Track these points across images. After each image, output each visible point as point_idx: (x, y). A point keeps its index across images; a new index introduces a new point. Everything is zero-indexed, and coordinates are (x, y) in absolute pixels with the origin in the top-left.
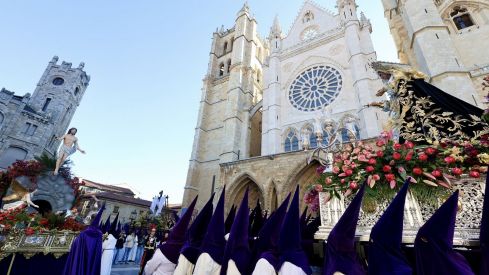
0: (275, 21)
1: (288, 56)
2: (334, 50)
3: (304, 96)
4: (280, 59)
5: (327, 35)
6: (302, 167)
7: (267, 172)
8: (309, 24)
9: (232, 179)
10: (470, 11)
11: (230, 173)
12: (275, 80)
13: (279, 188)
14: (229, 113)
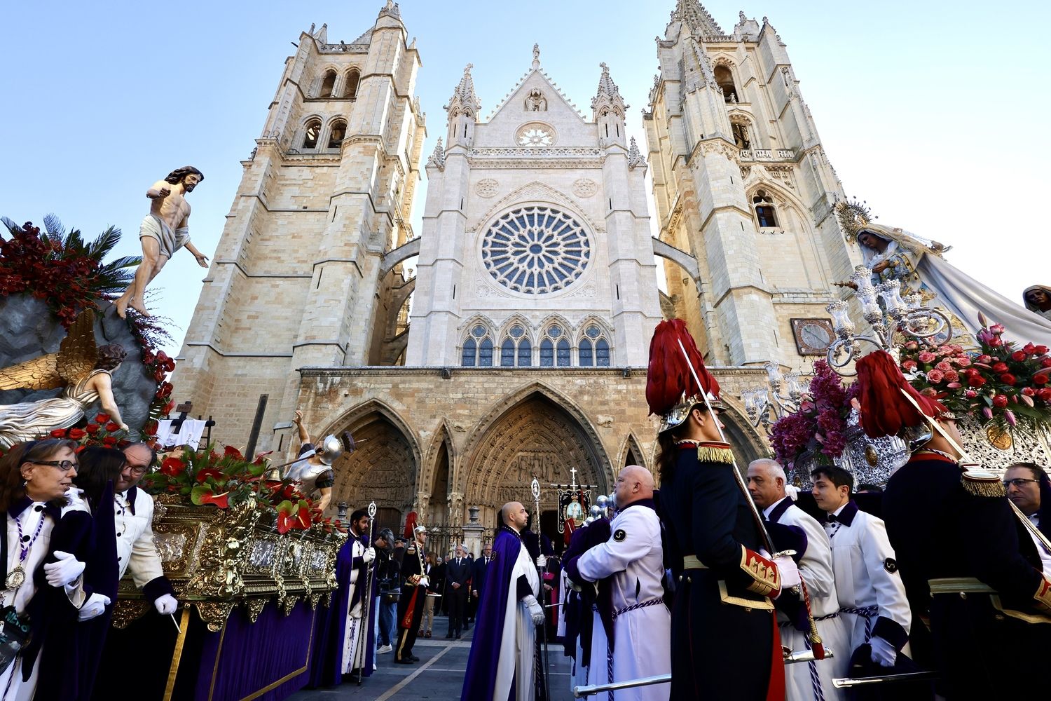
0: (467, 77)
1: (489, 165)
2: (584, 188)
3: (514, 260)
4: (472, 164)
5: (571, 154)
6: (511, 404)
7: (430, 403)
8: (535, 116)
9: (337, 410)
10: (776, 204)
11: (331, 394)
12: (457, 207)
13: (458, 441)
14: (332, 247)
